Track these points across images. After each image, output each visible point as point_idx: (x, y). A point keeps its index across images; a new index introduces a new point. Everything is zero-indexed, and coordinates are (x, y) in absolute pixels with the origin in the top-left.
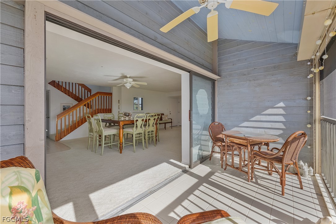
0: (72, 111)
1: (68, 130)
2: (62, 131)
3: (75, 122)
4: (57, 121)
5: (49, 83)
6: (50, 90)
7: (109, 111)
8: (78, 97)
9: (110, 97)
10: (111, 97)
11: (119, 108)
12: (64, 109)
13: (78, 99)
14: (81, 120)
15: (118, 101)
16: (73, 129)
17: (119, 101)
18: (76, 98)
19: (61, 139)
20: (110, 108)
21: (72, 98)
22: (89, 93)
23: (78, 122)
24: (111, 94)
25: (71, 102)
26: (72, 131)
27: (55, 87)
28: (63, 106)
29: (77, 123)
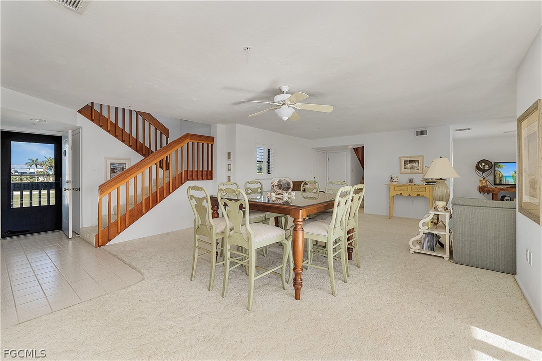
0: (134, 175)
1: (124, 219)
2: (112, 221)
3: (139, 200)
4: (100, 199)
5: (80, 111)
6: (81, 128)
7: (208, 175)
8: (143, 145)
9: (210, 145)
10: (212, 145)
11: (229, 170)
12: (113, 170)
13: (143, 150)
14: (152, 194)
15: (227, 155)
16: (137, 217)
17: (229, 154)
18: (138, 146)
19: (109, 240)
20: (210, 169)
21: (130, 146)
22: (164, 137)
23: (147, 200)
24: (212, 139)
25: (128, 156)
26: (134, 221)
27: (92, 120)
28: (111, 164)
29: (144, 202)
